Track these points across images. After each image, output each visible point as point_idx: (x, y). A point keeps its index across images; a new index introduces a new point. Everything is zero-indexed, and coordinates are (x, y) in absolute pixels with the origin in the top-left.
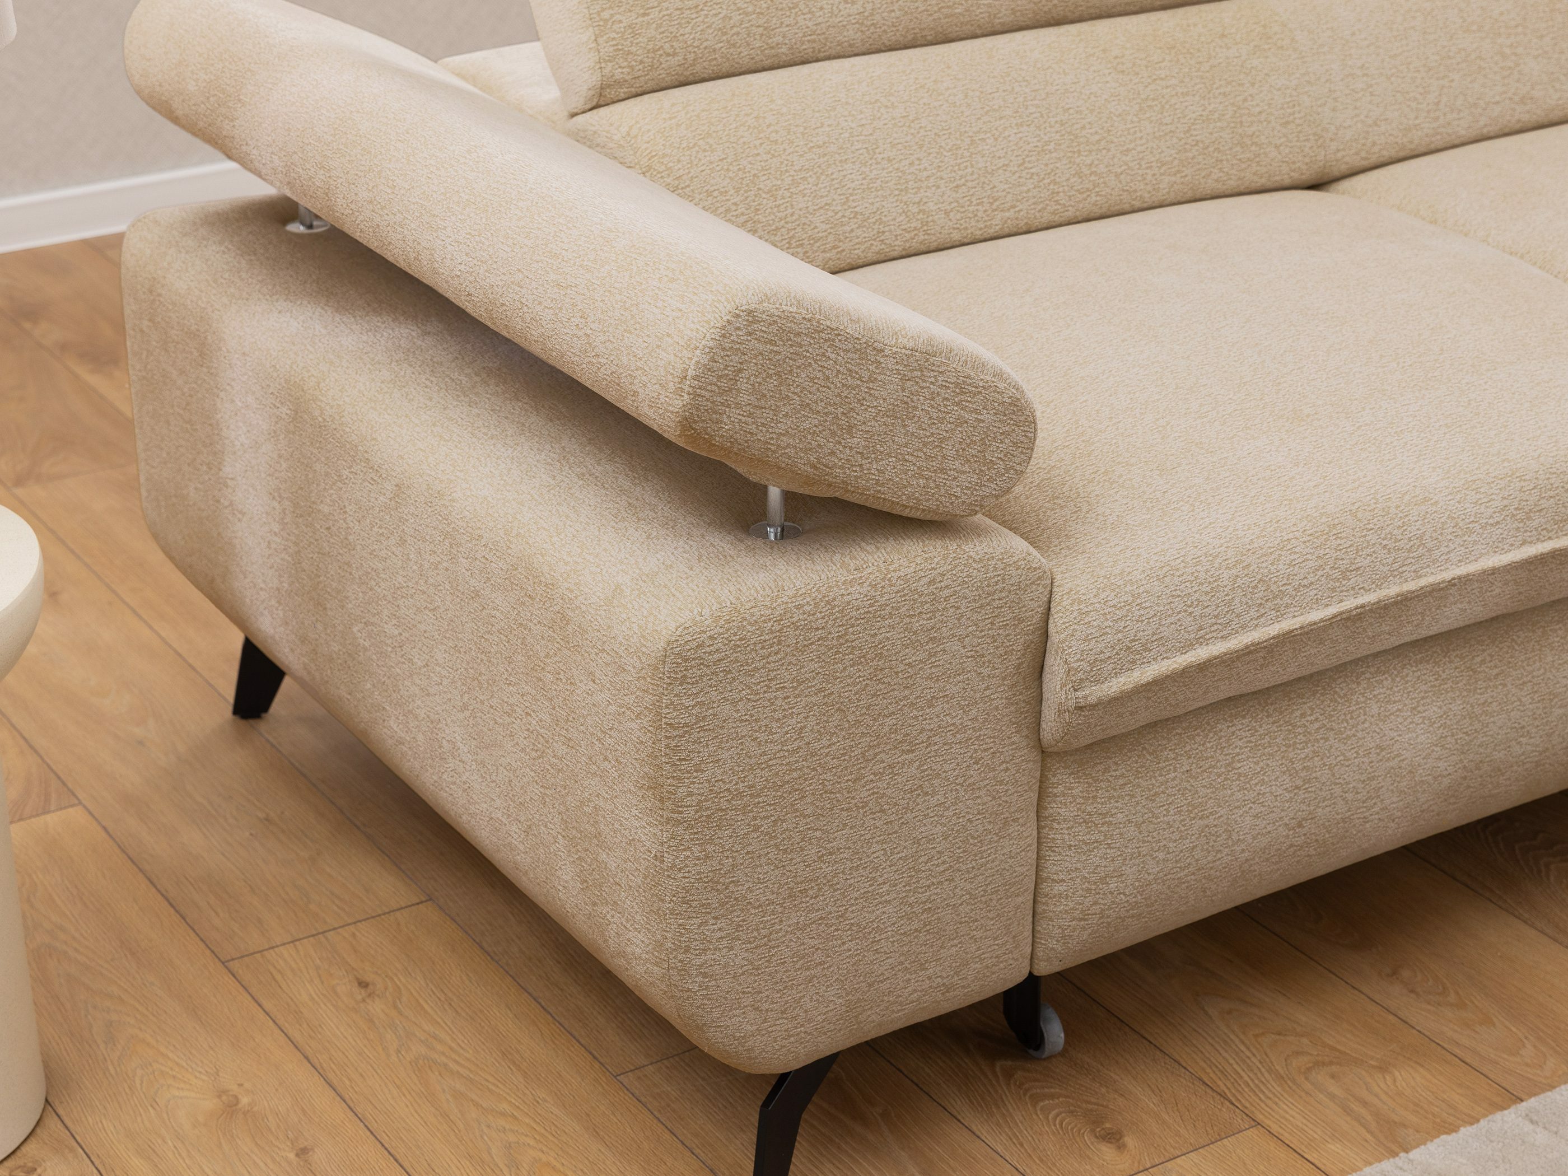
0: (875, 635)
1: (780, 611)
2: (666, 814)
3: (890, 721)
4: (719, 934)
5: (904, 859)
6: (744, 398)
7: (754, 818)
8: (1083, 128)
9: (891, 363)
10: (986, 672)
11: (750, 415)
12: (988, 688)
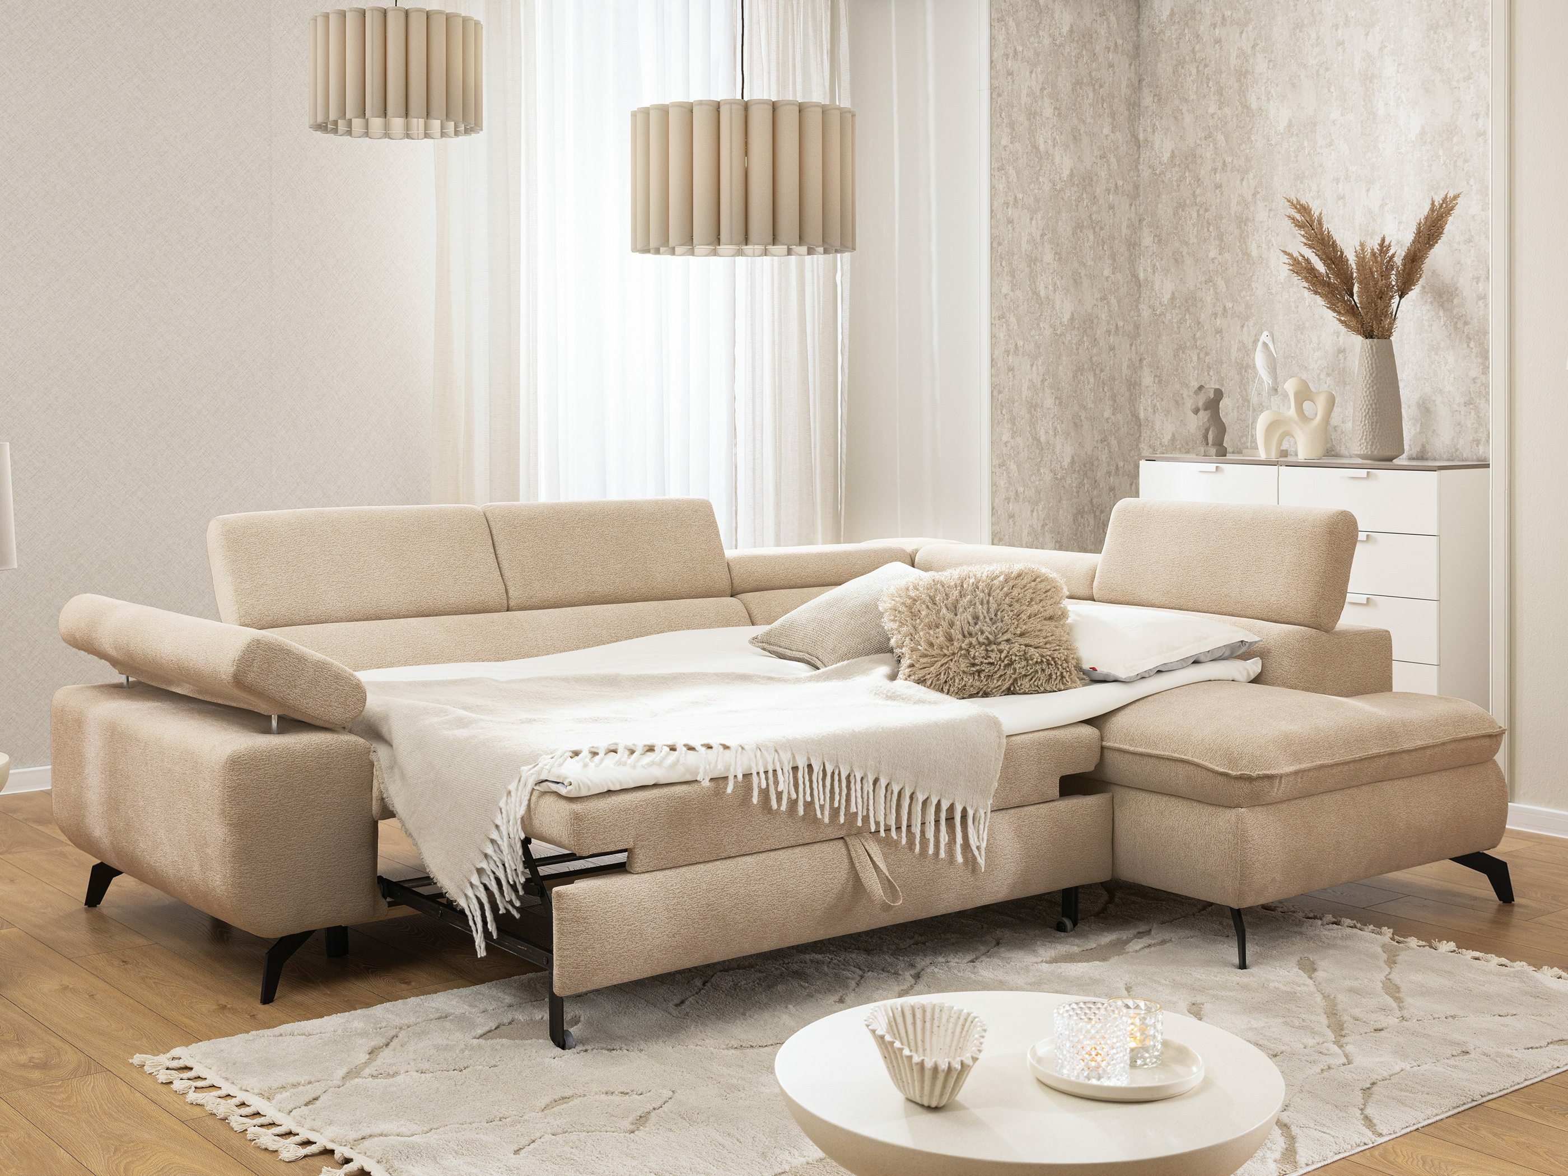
0: (305, 763)
1: (269, 749)
2: (227, 822)
3: (312, 797)
4: (246, 871)
5: (319, 853)
6: (255, 669)
7: (260, 826)
8: (432, 650)
9: (310, 665)
10: (349, 784)
11: (258, 676)
12: (350, 790)
